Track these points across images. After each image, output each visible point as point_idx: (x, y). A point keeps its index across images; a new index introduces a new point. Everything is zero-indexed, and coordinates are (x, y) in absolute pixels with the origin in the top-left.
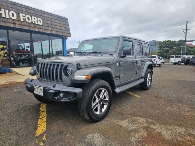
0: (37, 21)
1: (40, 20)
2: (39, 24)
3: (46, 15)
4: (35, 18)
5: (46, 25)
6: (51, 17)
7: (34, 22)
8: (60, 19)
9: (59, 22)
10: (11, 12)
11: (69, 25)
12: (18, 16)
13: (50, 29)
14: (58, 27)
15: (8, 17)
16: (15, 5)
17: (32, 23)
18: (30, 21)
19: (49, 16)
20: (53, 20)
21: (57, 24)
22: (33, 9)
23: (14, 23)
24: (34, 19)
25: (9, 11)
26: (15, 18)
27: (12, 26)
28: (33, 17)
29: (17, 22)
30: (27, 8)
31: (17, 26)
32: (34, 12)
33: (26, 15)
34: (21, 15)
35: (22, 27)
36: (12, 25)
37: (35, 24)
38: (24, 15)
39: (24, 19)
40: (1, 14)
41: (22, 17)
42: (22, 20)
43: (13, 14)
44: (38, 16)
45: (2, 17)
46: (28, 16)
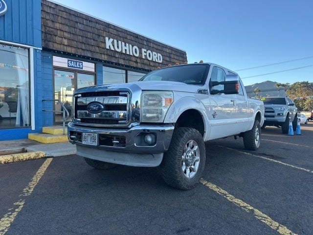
0: (157, 58)
1: (160, 57)
2: (159, 62)
3: (164, 49)
4: (156, 53)
6: (170, 51)
7: (154, 60)
8: (179, 54)
9: (178, 58)
10: (135, 47)
12: (141, 53)
15: (131, 54)
16: (137, 37)
17: (152, 61)
18: (150, 59)
19: (168, 51)
20: (172, 56)
22: (154, 42)
23: (136, 62)
24: (155, 55)
25: (133, 46)
26: (137, 55)
27: (134, 65)
28: (154, 53)
29: (139, 60)
30: (148, 40)
31: (139, 66)
32: (154, 46)
33: (147, 50)
34: (144, 50)
35: (143, 67)
37: (155, 62)
38: (146, 50)
39: (146, 56)
40: (126, 50)
41: (144, 54)
42: (144, 57)
43: (136, 49)
44: (158, 51)
45: (125, 54)
46: (149, 51)
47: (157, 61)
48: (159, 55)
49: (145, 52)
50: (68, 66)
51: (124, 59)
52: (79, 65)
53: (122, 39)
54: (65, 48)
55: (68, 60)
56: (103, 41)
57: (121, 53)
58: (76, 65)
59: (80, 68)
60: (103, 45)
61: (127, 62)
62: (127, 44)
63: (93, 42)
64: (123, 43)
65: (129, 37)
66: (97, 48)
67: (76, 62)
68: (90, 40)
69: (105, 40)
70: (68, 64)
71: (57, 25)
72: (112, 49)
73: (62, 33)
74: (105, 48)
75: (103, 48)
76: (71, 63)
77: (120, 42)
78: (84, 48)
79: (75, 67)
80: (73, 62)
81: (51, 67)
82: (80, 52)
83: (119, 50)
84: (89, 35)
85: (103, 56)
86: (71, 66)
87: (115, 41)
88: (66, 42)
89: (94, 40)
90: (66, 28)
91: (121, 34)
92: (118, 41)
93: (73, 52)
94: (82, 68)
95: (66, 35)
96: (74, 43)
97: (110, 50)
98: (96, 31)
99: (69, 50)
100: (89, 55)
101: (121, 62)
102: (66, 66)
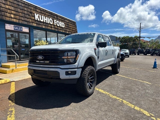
0: (62, 25)
1: (63, 24)
3: (65, 21)
5: (66, 27)
6: (68, 21)
8: (72, 23)
9: (72, 25)
10: (50, 19)
11: (76, 27)
12: (54, 22)
13: (68, 30)
14: (72, 29)
15: (49, 23)
16: (51, 14)
17: (59, 26)
18: (58, 25)
19: (67, 21)
20: (69, 24)
21: (71, 27)
22: (60, 17)
24: (61, 23)
25: (49, 18)
26: (52, 23)
28: (60, 22)
29: (53, 26)
30: (57, 16)
31: (53, 29)
32: (61, 19)
34: (55, 21)
35: (55, 30)
36: (51, 28)
38: (56, 21)
39: (56, 24)
40: (46, 21)
41: (55, 23)
42: (55, 24)
43: (51, 20)
44: (62, 21)
45: (46, 23)
46: (58, 21)
47: (62, 26)
48: (63, 23)
49: (56, 22)
50: (14, 29)
51: (45, 26)
52: (20, 29)
53: (43, 15)
54: (12, 19)
55: (14, 26)
56: (34, 16)
57: (43, 22)
58: (19, 29)
59: (21, 30)
60: (33, 18)
61: (47, 27)
62: (46, 18)
63: (28, 16)
64: (44, 17)
65: (47, 14)
66: (30, 20)
67: (19, 27)
68: (26, 15)
69: (34, 15)
70: (14, 28)
71: (7, 7)
72: (39, 20)
73: (10, 11)
74: (35, 20)
75: (33, 20)
76: (16, 28)
77: (42, 16)
78: (23, 19)
79: (18, 30)
80: (17, 27)
81: (5, 30)
82: (21, 22)
83: (42, 21)
84: (26, 12)
85: (34, 24)
86: (16, 30)
87: (40, 16)
88: (12, 16)
89: (28, 15)
90: (13, 8)
91: (43, 12)
92: (41, 16)
93: (17, 22)
94: (22, 30)
95: (13, 12)
96: (18, 17)
97: (37, 20)
98: (29, 10)
99: (15, 20)
100: (26, 23)
101: (44, 27)
102: (13, 29)
